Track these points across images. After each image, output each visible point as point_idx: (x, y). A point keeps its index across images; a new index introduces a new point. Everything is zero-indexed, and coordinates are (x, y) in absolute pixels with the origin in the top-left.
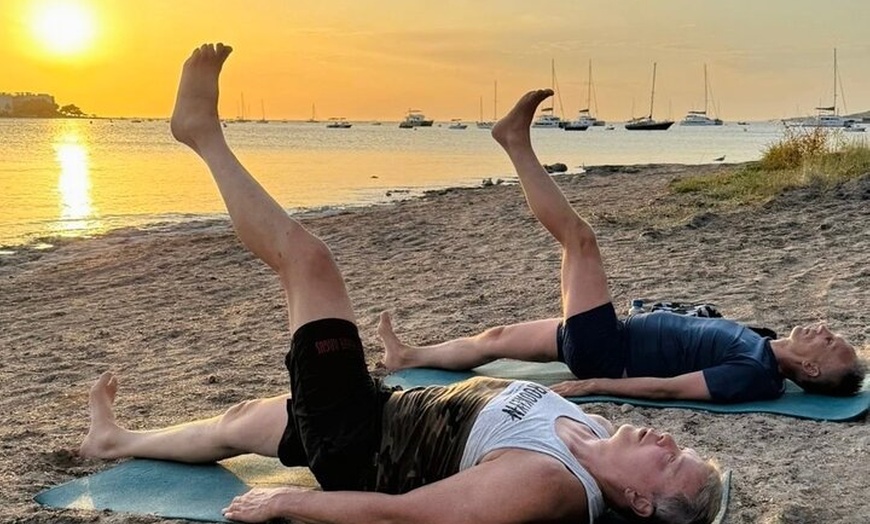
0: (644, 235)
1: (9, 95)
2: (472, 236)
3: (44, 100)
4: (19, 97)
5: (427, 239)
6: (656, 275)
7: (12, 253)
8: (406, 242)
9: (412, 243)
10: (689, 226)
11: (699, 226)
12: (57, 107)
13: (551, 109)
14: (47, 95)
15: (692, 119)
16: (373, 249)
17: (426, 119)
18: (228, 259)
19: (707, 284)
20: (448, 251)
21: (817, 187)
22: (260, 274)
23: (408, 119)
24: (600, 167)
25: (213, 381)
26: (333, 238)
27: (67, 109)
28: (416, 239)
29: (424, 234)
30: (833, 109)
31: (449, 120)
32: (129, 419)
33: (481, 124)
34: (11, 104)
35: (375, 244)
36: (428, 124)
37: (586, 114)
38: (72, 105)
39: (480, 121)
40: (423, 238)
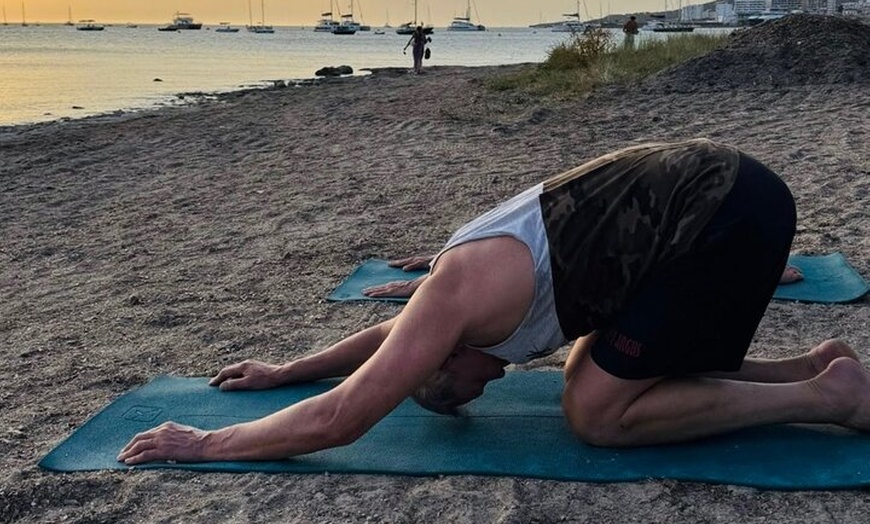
0: (495, 130)
2: (315, 135)
5: (269, 140)
8: (246, 143)
9: (256, 143)
10: (531, 121)
11: (540, 121)
13: (331, 14)
15: (458, 25)
16: (213, 151)
17: (195, 22)
18: (56, 167)
20: (299, 151)
21: (620, 84)
23: (175, 21)
24: (386, 69)
25: (135, 302)
26: (162, 141)
30: (577, 15)
31: (218, 24)
33: (251, 28)
35: (214, 146)
36: (198, 27)
37: (350, 19)
39: (249, 25)
40: (264, 139)
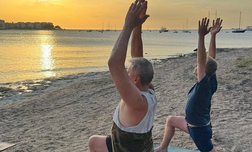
0: (226, 88)
1: (40, 23)
2: (173, 85)
4: (43, 23)
6: (228, 108)
7: (39, 84)
10: (241, 84)
11: (244, 84)
12: (54, 26)
14: (51, 23)
15: (248, 29)
17: (167, 29)
19: (244, 113)
22: (110, 101)
23: (161, 29)
27: (56, 27)
29: (159, 84)
34: (40, 26)
38: (58, 26)
40: (158, 86)
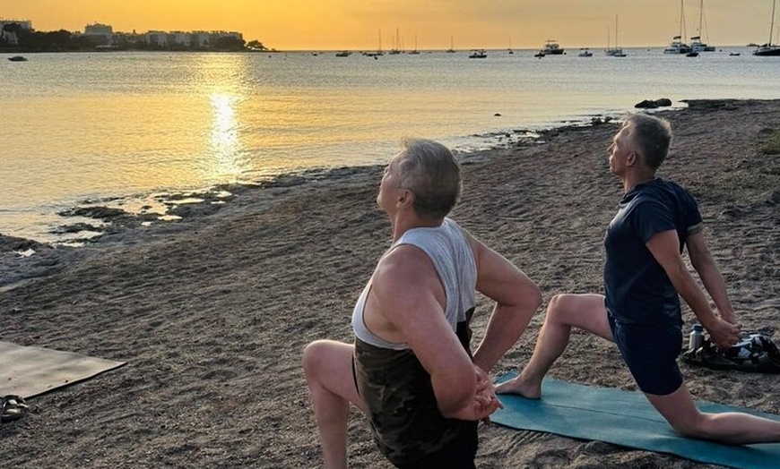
0: (724, 213)
1: (207, 33)
2: (569, 205)
3: (234, 37)
4: (215, 34)
5: (531, 207)
6: (727, 270)
7: (199, 200)
8: (512, 209)
10: (767, 202)
11: (777, 202)
12: (244, 42)
13: (680, 37)
14: (236, 33)
20: (546, 223)
23: (545, 48)
27: (252, 43)
28: (521, 206)
29: (528, 201)
32: (263, 432)
34: (208, 41)
36: (560, 52)
37: (698, 41)
38: (256, 42)
40: (526, 206)
